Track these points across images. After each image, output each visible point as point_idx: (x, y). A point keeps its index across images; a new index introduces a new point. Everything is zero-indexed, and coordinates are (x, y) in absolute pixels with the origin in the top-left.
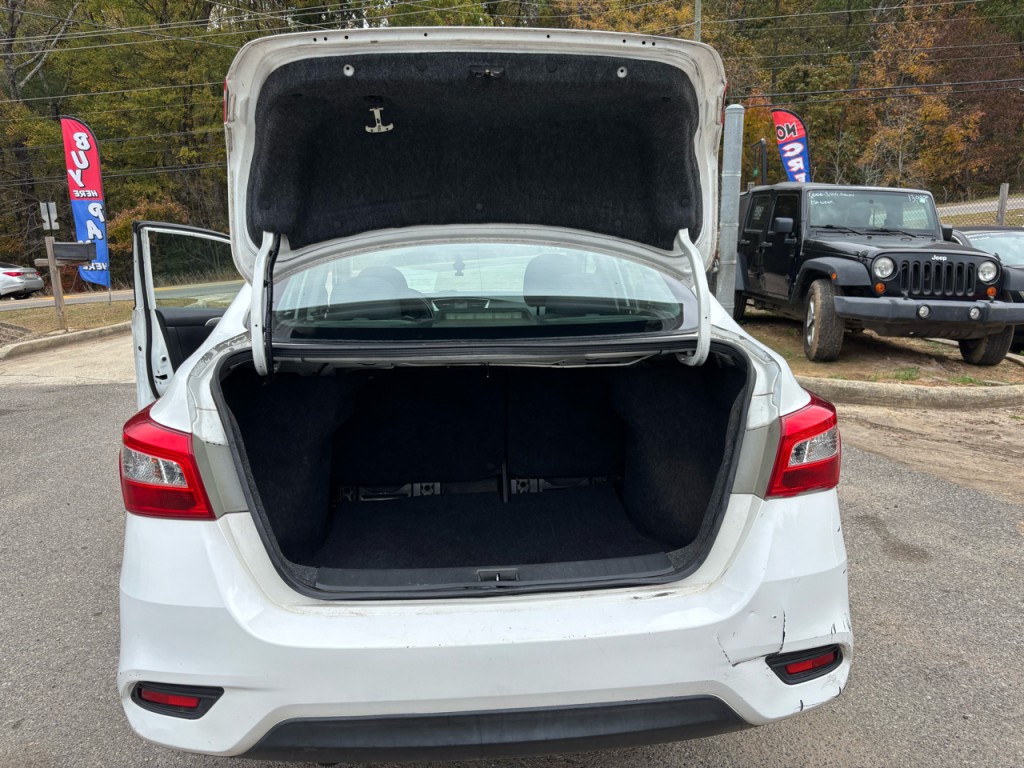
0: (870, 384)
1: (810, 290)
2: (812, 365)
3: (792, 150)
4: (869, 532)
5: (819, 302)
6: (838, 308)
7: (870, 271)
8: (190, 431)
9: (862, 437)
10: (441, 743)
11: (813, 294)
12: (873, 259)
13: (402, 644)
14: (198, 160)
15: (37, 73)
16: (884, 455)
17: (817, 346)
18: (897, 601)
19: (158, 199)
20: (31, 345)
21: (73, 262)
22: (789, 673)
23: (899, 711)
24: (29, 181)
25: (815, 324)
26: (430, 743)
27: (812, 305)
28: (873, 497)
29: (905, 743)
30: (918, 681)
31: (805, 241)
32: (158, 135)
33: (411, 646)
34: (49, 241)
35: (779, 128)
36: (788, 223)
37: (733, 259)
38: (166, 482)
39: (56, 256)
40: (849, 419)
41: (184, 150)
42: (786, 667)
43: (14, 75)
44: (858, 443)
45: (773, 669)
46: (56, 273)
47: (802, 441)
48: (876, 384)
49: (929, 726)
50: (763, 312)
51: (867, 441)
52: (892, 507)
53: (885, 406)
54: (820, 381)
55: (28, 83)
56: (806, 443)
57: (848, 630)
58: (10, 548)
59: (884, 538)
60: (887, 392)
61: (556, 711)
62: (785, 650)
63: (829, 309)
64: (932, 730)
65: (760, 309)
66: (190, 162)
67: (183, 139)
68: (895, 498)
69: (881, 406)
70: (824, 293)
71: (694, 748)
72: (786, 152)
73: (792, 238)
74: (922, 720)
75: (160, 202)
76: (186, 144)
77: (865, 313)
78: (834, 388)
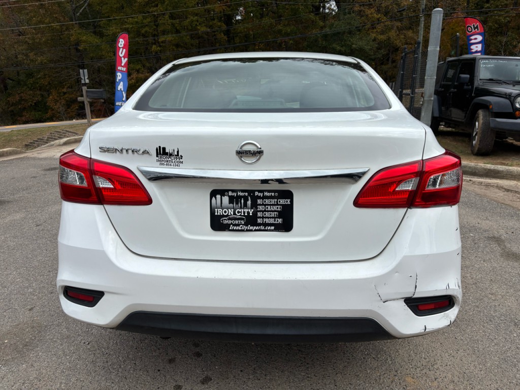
0: (507, 168)
1: (477, 115)
2: (474, 157)
3: (476, 39)
4: (494, 246)
5: (481, 121)
6: (492, 125)
7: (513, 104)
8: (90, 157)
9: (499, 196)
10: (215, 331)
11: (478, 117)
12: (515, 97)
13: (195, 276)
14: (160, 51)
15: (85, 8)
16: (510, 206)
17: (478, 146)
18: (505, 282)
19: (141, 72)
20: (75, 139)
21: (96, 99)
22: (419, 310)
23: (495, 341)
24: (82, 63)
25: (478, 134)
26: (209, 330)
27: (477, 123)
28: (500, 227)
29: (496, 358)
30: (510, 326)
31: (476, 88)
32: (141, 39)
33: (199, 277)
34: (84, 89)
35: (469, 26)
36: (466, 78)
37: (431, 97)
38: (78, 183)
39: (87, 96)
40: (493, 186)
41: (154, 46)
42: (417, 306)
43: (74, 10)
44: (496, 199)
45: (408, 306)
46: (87, 104)
47: (437, 175)
48: (510, 168)
49: (512, 351)
50: (449, 129)
51: (502, 198)
52: (510, 233)
53: (515, 180)
54: (477, 165)
55: (81, 14)
56: (439, 176)
57: (457, 288)
58: (46, 229)
59: (503, 249)
60: (517, 172)
61: (279, 319)
62: (416, 296)
63: (486, 125)
64: (514, 353)
65: (447, 127)
66: (156, 53)
67: (154, 41)
68: (513, 228)
69: (513, 180)
70: (484, 116)
71: (371, 350)
72: (472, 40)
73: (469, 86)
74: (509, 347)
75: (142, 73)
76: (155, 44)
77: (508, 128)
78: (485, 169)
